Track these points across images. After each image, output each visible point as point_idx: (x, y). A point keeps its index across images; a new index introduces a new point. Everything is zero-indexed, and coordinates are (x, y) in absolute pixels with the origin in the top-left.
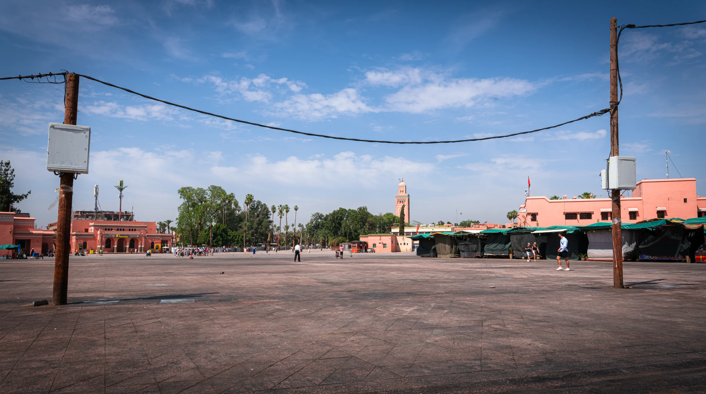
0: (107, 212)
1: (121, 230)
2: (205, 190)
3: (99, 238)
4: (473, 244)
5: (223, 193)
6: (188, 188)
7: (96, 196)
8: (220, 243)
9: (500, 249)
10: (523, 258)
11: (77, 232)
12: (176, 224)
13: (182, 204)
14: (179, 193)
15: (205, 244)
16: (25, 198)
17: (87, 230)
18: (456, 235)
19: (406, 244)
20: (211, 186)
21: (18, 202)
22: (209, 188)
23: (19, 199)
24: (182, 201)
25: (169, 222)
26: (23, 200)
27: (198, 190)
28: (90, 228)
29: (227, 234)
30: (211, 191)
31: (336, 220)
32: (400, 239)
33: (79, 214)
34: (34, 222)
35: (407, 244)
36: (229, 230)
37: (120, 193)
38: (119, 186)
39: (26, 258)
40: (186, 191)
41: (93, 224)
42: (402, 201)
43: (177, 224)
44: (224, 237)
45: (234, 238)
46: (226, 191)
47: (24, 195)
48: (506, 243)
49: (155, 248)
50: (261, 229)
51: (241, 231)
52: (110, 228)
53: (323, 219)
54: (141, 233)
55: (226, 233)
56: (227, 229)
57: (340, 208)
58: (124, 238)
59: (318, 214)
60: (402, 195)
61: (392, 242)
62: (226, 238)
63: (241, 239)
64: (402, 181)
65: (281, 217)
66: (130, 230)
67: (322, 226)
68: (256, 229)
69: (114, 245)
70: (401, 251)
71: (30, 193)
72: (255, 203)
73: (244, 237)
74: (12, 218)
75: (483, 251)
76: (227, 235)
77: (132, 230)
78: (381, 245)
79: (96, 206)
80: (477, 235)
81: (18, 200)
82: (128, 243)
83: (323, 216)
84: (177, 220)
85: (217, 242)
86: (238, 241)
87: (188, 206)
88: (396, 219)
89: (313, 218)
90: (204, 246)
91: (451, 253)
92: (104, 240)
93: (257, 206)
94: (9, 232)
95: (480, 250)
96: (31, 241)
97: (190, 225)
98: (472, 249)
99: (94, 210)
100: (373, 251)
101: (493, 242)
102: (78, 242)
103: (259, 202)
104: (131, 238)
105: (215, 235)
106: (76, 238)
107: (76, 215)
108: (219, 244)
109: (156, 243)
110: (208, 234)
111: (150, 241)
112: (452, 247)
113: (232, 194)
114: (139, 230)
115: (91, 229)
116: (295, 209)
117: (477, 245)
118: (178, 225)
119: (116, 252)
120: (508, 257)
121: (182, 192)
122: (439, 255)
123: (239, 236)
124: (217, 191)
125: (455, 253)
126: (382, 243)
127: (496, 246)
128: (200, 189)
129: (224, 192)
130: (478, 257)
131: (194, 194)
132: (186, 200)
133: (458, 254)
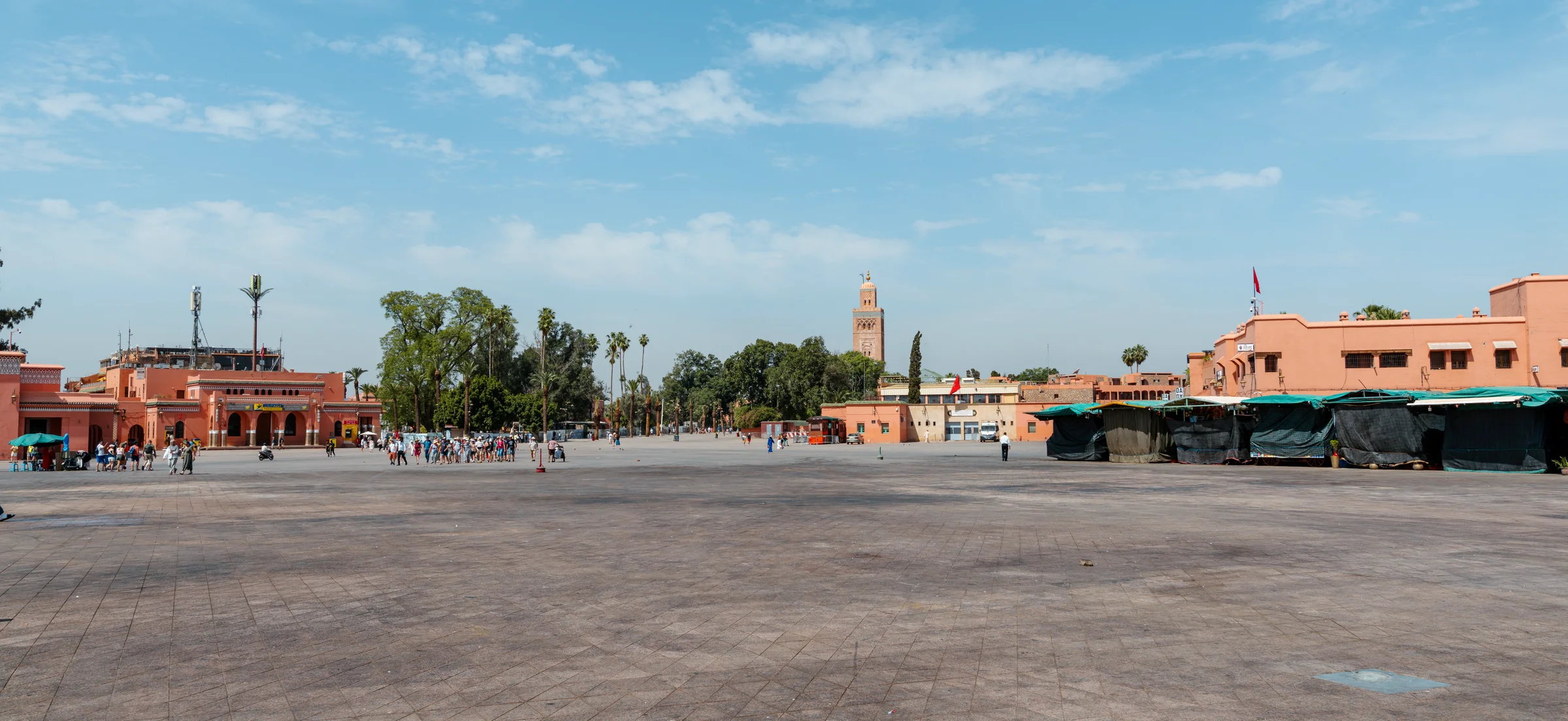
0: (220, 349)
1: (263, 393)
2: (445, 298)
3: (213, 412)
4: (1217, 432)
5: (485, 306)
6: (404, 294)
7: (196, 312)
8: (489, 421)
9: (1299, 443)
10: (1374, 465)
11: (159, 398)
12: (378, 377)
13: (390, 330)
14: (383, 304)
15: (452, 424)
16: (27, 317)
17: (181, 394)
18: (1166, 409)
19: (932, 424)
20: (459, 289)
21: (11, 326)
22: (454, 293)
23: (14, 320)
24: (391, 323)
25: (358, 372)
26: (22, 322)
27: (430, 298)
28: (190, 389)
29: (504, 400)
30: (459, 300)
31: (751, 369)
32: (916, 412)
33: (155, 355)
34: (60, 375)
35: (934, 424)
36: (506, 391)
37: (254, 305)
38: (252, 287)
39: (84, 468)
40: (400, 301)
41: (197, 379)
42: (867, 324)
43: (381, 379)
44: (498, 408)
45: (519, 409)
46: (492, 301)
47: (26, 310)
48: (1317, 428)
49: (343, 434)
50: (577, 388)
51: (534, 393)
52: (239, 389)
53: (702, 365)
54: (311, 399)
55: (501, 398)
56: (501, 390)
57: (758, 341)
58: (271, 412)
59: (692, 354)
60: (868, 310)
61: (902, 419)
62: (500, 410)
63: (535, 412)
64: (869, 279)
65: (612, 362)
66: (284, 393)
67: (700, 381)
68: (565, 388)
69: (249, 429)
70: (919, 441)
71: (39, 306)
72: (559, 328)
73: (544, 407)
74: (16, 366)
75: (1245, 445)
76: (503, 404)
77: (291, 393)
78: (877, 426)
79: (196, 336)
80: (1232, 408)
81: (11, 321)
82: (282, 425)
83: (702, 358)
84: (379, 368)
85: (480, 420)
86: (529, 416)
87: (405, 336)
88: (871, 364)
89: (680, 362)
90: (449, 429)
91: (1150, 452)
92: (225, 416)
93: (563, 337)
94: (10, 401)
95: (1237, 446)
96: (63, 421)
97: (414, 379)
98: (1213, 443)
99: (190, 346)
100: (860, 441)
101: (1275, 427)
102: (163, 422)
103: (567, 326)
104: (289, 413)
105: (477, 404)
106: (158, 412)
107: (148, 357)
108: (486, 425)
109: (345, 423)
110: (459, 402)
111: (332, 420)
112: (1154, 437)
113: (505, 307)
114: (307, 394)
115: (193, 392)
116: (641, 343)
117: (1230, 432)
118: (384, 379)
119: (255, 446)
120: (1327, 463)
121: (389, 304)
122: (1117, 456)
123: (531, 405)
124: (472, 301)
125: (1161, 451)
126: (879, 421)
127: (1286, 437)
128: (434, 296)
129: (487, 303)
130: (1232, 462)
131: (420, 308)
132: (400, 322)
133: (1171, 454)
